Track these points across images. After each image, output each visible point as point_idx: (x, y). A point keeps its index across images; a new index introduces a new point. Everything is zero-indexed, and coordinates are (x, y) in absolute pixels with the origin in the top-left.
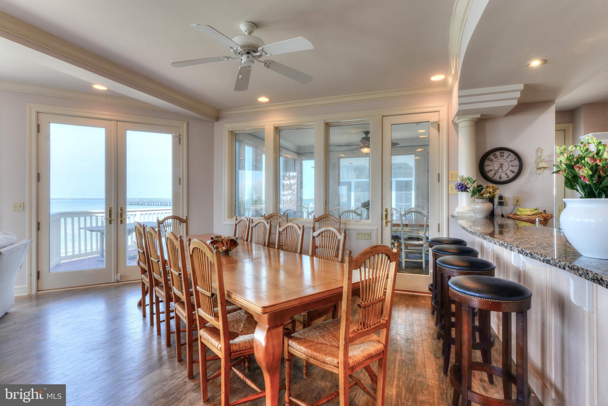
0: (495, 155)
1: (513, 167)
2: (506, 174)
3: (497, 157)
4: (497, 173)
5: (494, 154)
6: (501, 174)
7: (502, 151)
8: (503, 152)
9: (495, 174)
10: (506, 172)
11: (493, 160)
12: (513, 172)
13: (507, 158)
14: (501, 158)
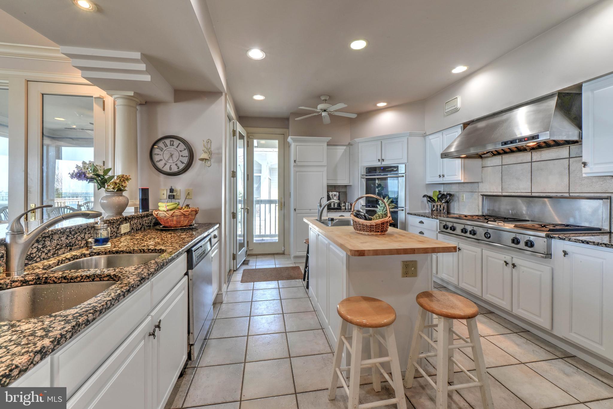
0: (165, 143)
1: (183, 158)
2: (176, 165)
3: (167, 146)
4: (167, 163)
5: (163, 142)
6: (171, 164)
7: (172, 139)
8: (173, 141)
9: (165, 164)
10: (176, 163)
11: (163, 149)
12: (183, 163)
13: (177, 147)
14: (171, 147)
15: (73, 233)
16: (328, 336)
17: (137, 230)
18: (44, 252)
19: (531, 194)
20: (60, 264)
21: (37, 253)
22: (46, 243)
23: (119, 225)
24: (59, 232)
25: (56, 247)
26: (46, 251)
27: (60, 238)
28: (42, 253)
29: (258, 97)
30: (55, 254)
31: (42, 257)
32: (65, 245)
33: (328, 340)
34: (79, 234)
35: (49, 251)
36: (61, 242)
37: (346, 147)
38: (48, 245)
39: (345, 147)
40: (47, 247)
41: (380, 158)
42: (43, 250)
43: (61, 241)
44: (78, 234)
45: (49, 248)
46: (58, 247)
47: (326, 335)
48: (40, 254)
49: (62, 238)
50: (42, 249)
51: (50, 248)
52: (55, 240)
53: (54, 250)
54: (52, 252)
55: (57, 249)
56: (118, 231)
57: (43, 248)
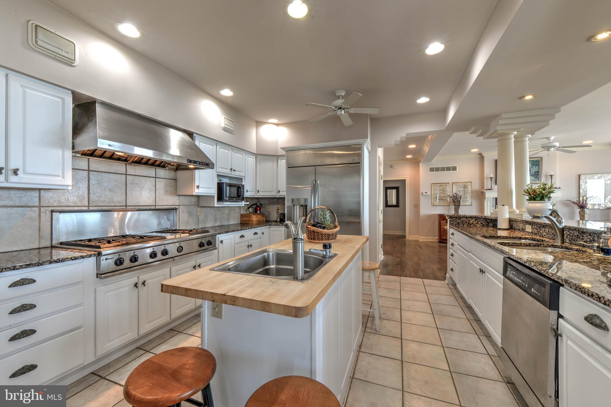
16: (353, 366)
19: (126, 207)
33: (355, 363)
47: (354, 368)
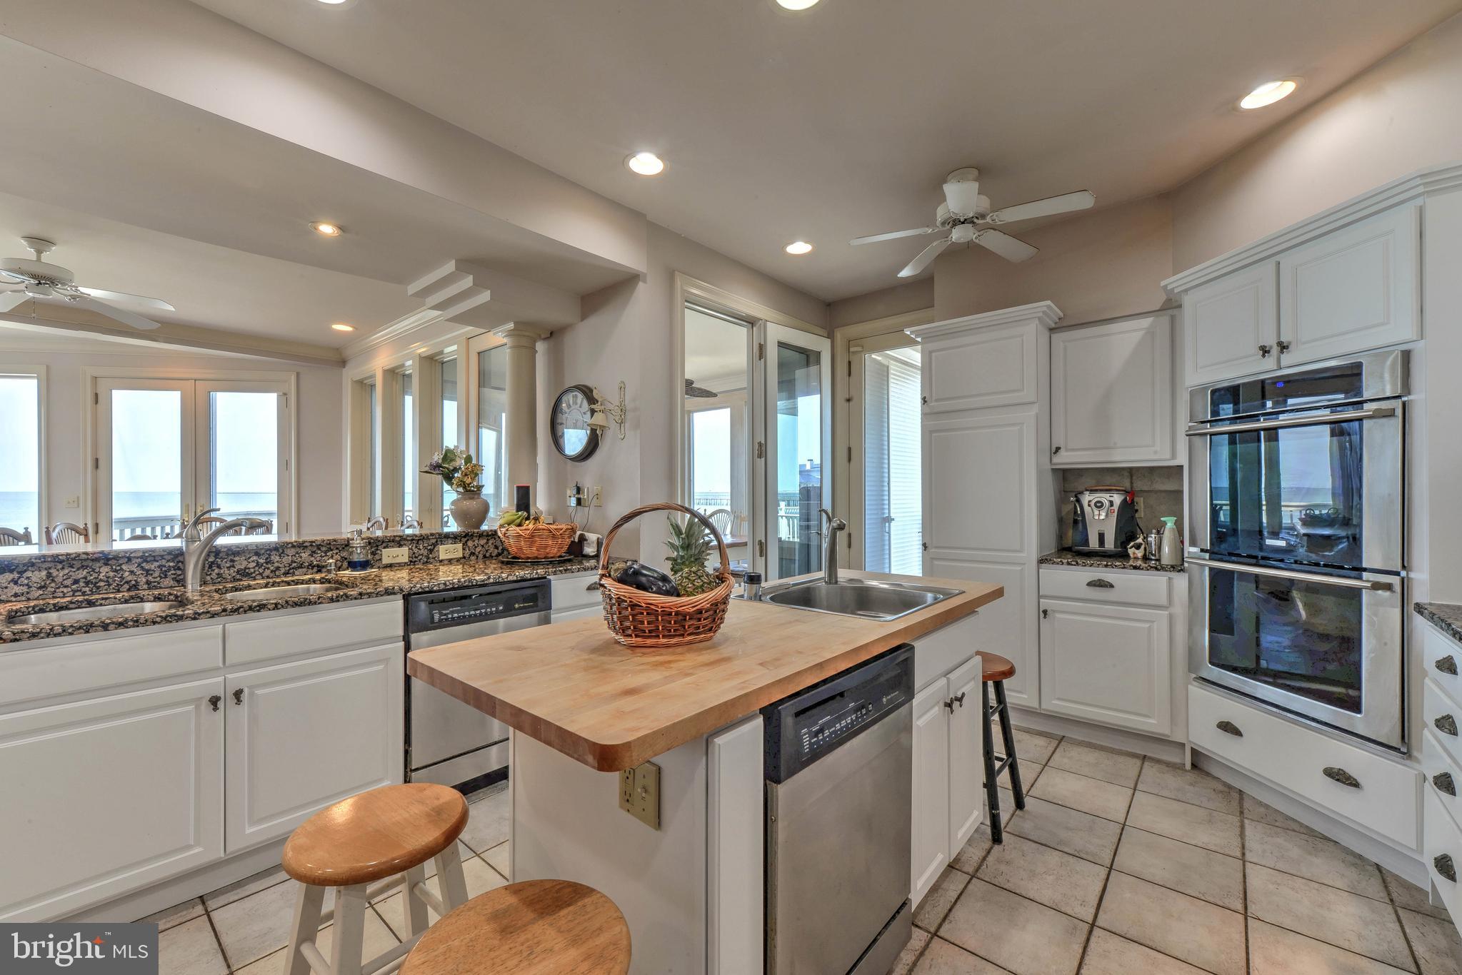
0: (568, 402)
3: (570, 407)
5: (566, 399)
7: (574, 393)
8: (576, 396)
13: (580, 407)
15: (324, 549)
17: (485, 556)
18: (268, 568)
20: (269, 586)
21: (257, 568)
22: (272, 557)
23: (435, 545)
24: (290, 545)
25: (290, 565)
26: (272, 568)
27: (297, 553)
28: (264, 569)
29: (799, 248)
30: (288, 574)
31: (265, 575)
32: (307, 564)
34: (338, 551)
35: (278, 568)
36: (300, 559)
37: (1152, 319)
38: (276, 560)
39: (1146, 322)
40: (273, 563)
41: (1271, 341)
42: (267, 566)
43: (301, 557)
44: (335, 552)
45: (276, 565)
46: (294, 565)
48: (261, 571)
49: (303, 555)
50: (264, 565)
51: (280, 565)
52: (288, 556)
53: (288, 568)
54: (283, 570)
55: (293, 568)
56: (431, 553)
57: (267, 563)
